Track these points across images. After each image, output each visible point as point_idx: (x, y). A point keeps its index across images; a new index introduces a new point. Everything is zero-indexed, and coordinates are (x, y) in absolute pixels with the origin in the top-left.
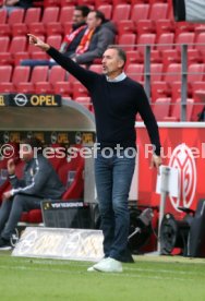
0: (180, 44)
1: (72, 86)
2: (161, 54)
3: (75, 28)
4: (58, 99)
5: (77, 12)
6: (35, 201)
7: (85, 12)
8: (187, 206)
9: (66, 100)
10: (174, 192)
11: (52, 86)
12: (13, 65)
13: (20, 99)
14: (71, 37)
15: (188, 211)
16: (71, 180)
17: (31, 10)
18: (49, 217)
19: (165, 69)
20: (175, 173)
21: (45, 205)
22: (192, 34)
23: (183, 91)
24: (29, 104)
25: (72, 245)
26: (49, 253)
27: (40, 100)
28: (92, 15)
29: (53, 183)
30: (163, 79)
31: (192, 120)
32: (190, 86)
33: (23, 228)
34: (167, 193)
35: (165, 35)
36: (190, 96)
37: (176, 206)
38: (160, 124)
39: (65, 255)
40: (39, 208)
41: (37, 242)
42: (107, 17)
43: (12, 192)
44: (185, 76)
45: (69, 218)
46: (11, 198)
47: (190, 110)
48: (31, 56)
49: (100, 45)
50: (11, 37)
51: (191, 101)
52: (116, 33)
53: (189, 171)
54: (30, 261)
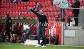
0: (53, 8)
1: (34, 15)
2: (50, 10)
3: (35, 6)
4: (32, 18)
5: (35, 3)
6: (28, 35)
7: (37, 3)
8: (54, 36)
9: (33, 18)
10: (52, 34)
11: (31, 16)
12: (24, 12)
13: (25, 18)
14: (34, 7)
15: (54, 37)
16: (34, 32)
17: (27, 3)
18: (31, 38)
19: (50, 13)
20: (52, 30)
21: (30, 36)
22: (55, 7)
23: (53, 16)
24: (27, 19)
25: (34, 43)
26: (30, 44)
27: (29, 18)
28: (38, 3)
29: (31, 32)
30: (50, 14)
31: (55, 21)
32: (55, 15)
33: (26, 40)
34: (51, 34)
35: (50, 7)
36: (55, 17)
37: (52, 36)
38: (49, 22)
39: (33, 44)
40: (29, 36)
41: (28, 42)
42: (40, 4)
43: (24, 34)
44: (54, 14)
45: (34, 38)
46: (24, 35)
47: (55, 20)
48: (27, 10)
49: (39, 8)
50: (24, 7)
51: (55, 18)
52: (42, 6)
53: (55, 30)
54: (27, 45)
